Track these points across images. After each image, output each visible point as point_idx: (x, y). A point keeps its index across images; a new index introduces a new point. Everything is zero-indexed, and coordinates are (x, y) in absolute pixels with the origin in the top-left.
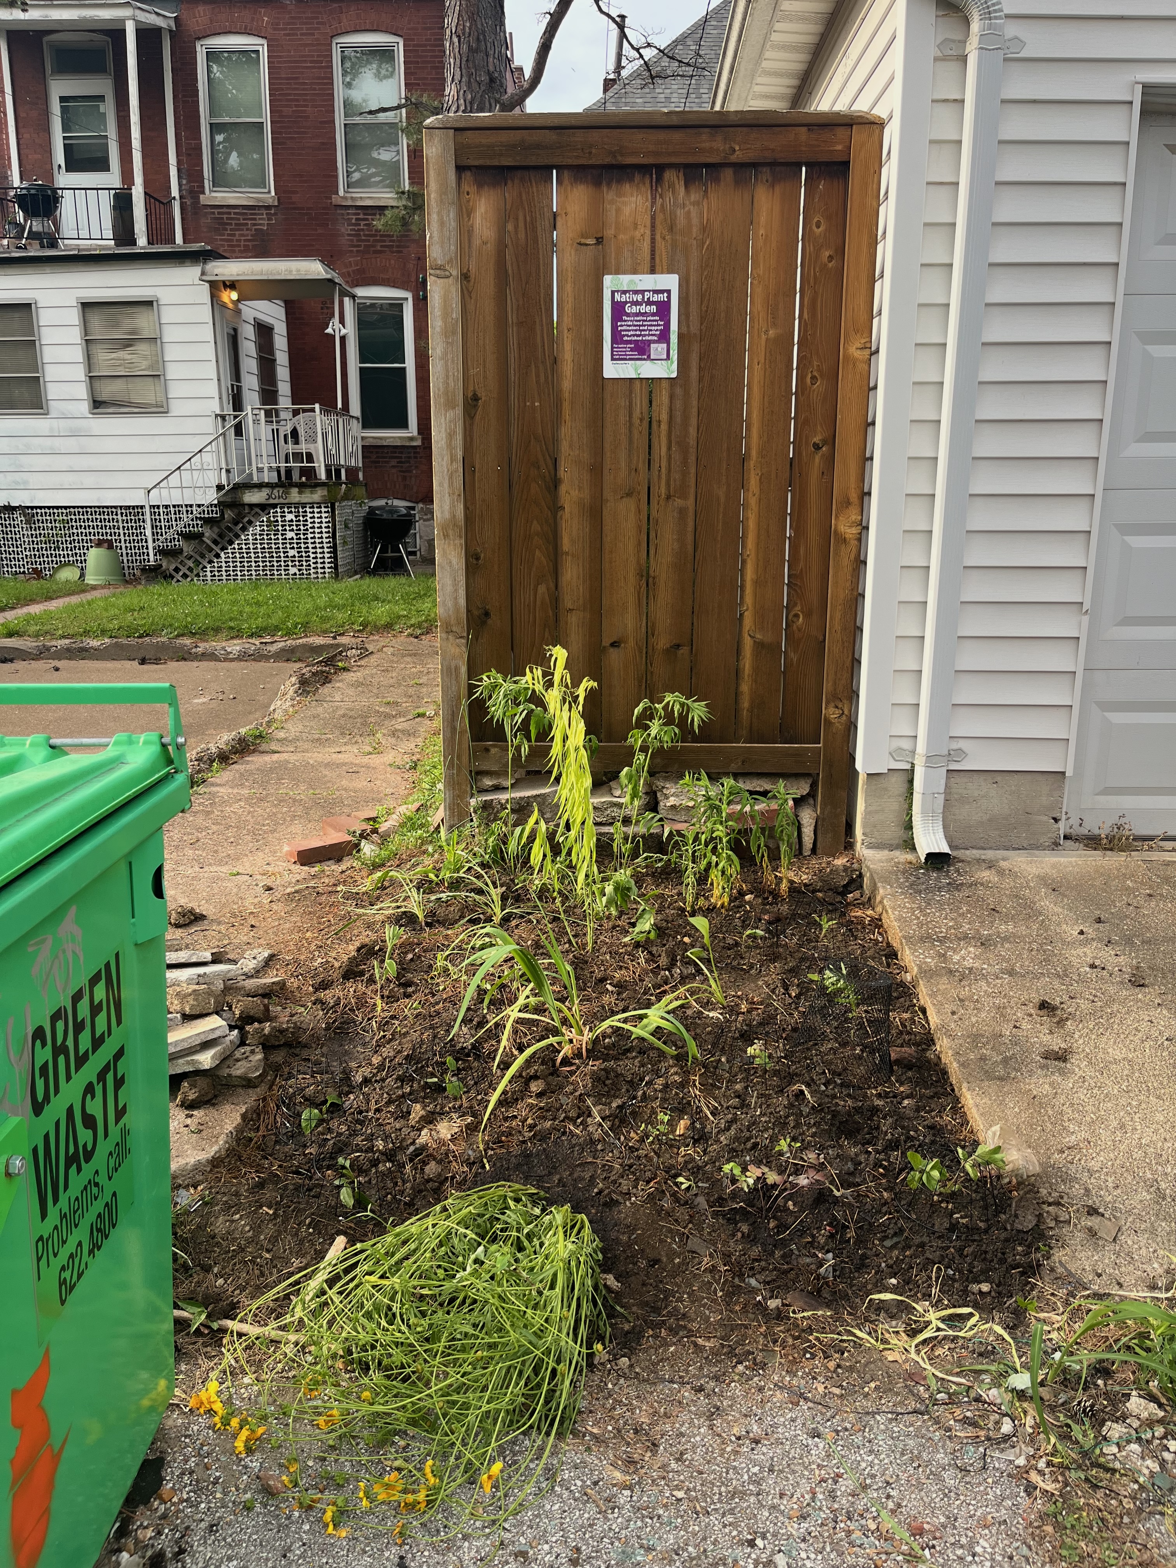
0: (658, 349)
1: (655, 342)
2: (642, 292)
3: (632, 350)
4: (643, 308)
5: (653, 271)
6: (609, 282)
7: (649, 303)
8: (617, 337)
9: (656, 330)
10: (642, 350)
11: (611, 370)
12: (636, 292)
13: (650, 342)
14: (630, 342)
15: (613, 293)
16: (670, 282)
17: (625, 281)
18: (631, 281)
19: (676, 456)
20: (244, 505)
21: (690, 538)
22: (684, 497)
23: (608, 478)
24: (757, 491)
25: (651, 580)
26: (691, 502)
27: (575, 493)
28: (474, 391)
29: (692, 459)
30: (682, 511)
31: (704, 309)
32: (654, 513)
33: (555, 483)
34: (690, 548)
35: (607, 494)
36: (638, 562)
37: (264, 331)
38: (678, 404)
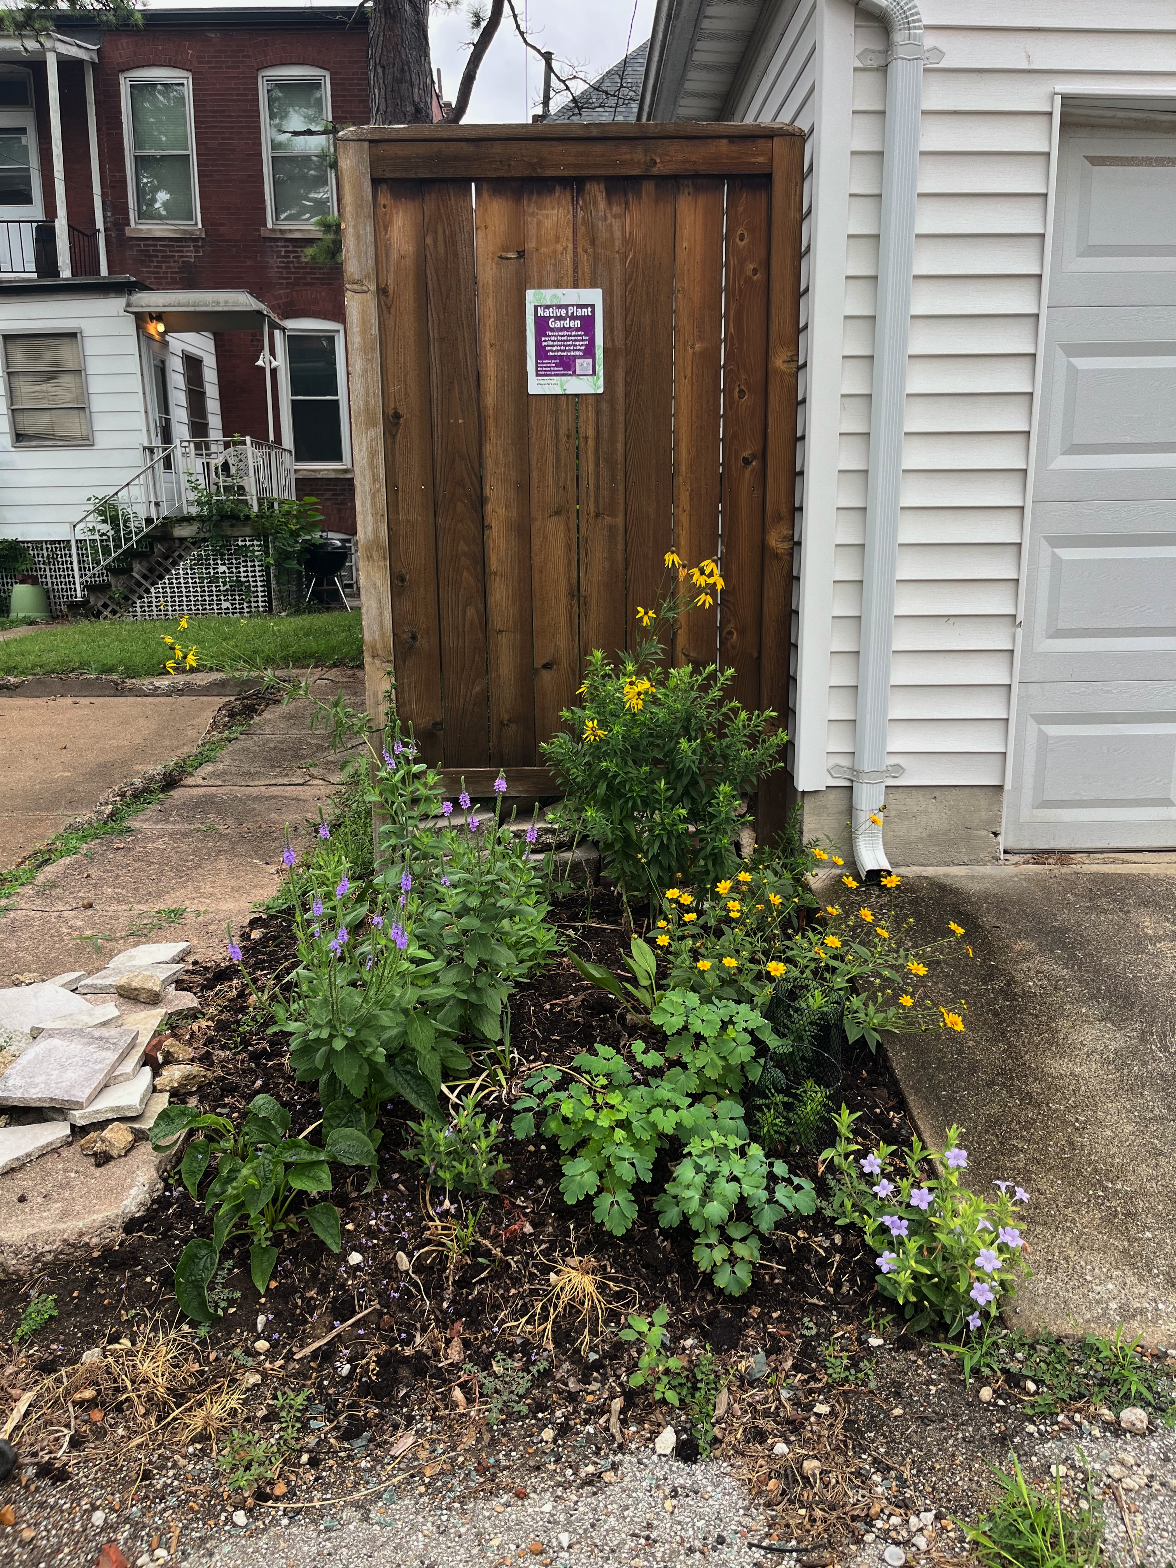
0: (583, 365)
1: (580, 357)
2: (566, 307)
3: (557, 365)
4: (568, 323)
5: (576, 286)
6: (532, 297)
7: (573, 318)
8: (541, 353)
9: (581, 345)
10: (567, 365)
11: (536, 386)
12: (560, 307)
13: (575, 357)
14: (555, 357)
15: (536, 307)
16: (594, 296)
17: (549, 295)
18: (555, 296)
19: (604, 473)
20: (174, 539)
21: (620, 557)
22: (613, 514)
23: (535, 495)
24: (687, 507)
25: (582, 599)
26: (620, 520)
27: (502, 511)
28: (395, 408)
29: (620, 476)
30: (612, 529)
31: (629, 322)
32: (583, 531)
33: (482, 501)
34: (621, 566)
35: (535, 513)
36: (569, 581)
37: (193, 364)
38: (605, 420)
